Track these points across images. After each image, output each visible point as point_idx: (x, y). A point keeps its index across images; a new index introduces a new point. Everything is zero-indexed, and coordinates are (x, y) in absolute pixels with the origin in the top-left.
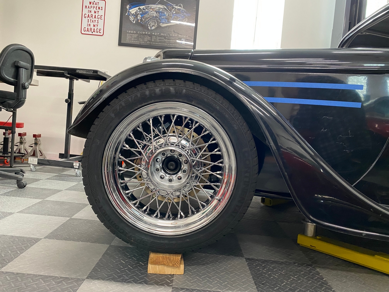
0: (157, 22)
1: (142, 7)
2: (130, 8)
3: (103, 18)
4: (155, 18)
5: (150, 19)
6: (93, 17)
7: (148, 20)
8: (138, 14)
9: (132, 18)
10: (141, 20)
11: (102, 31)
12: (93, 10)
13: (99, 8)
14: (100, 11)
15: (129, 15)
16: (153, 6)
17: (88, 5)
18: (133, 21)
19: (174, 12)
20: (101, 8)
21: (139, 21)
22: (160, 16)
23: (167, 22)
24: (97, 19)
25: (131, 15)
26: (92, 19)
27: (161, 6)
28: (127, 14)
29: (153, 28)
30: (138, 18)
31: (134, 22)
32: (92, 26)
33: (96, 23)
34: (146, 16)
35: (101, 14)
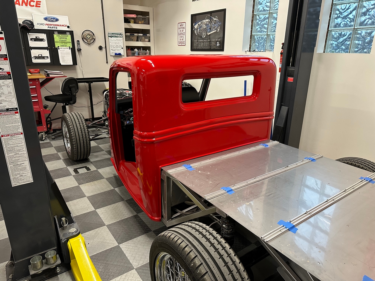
0: (206, 32)
1: (199, 23)
2: (195, 25)
3: (184, 34)
4: (205, 29)
5: (203, 30)
6: (182, 34)
7: (202, 32)
8: (198, 28)
9: (195, 31)
10: (199, 32)
11: (185, 43)
12: (181, 30)
16: (204, 21)
17: (179, 27)
18: (196, 34)
19: (213, 23)
20: (184, 28)
22: (207, 28)
23: (210, 31)
26: (181, 36)
27: (207, 20)
28: (193, 30)
29: (204, 36)
32: (181, 41)
33: (183, 38)
34: (201, 29)
35: (184, 31)
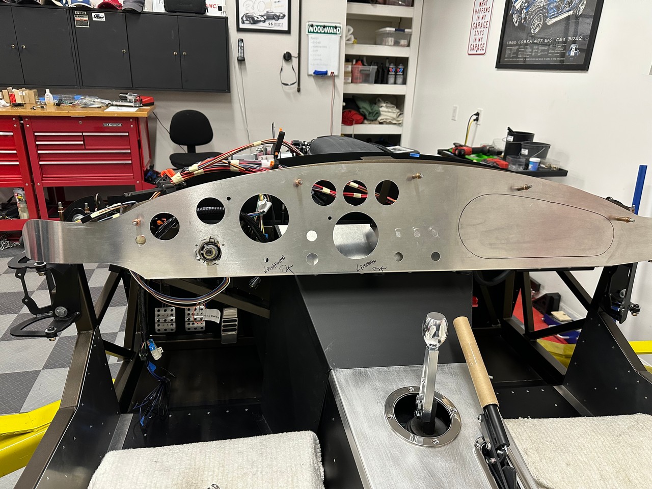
0: (544, 16)
3: (487, 25)
4: (542, 10)
5: (536, 14)
6: (480, 26)
7: (533, 17)
8: (523, 9)
9: (515, 17)
10: (525, 18)
12: (481, 15)
13: (487, 10)
14: (487, 14)
15: (513, 13)
17: (478, 7)
18: (516, 23)
20: (488, 10)
21: (523, 21)
22: (549, 5)
23: (556, 15)
24: (483, 29)
25: (515, 12)
26: (478, 30)
28: (511, 12)
29: (537, 30)
30: (522, 15)
31: (517, 25)
32: (477, 42)
33: (482, 36)
34: (532, 9)
35: (487, 18)
